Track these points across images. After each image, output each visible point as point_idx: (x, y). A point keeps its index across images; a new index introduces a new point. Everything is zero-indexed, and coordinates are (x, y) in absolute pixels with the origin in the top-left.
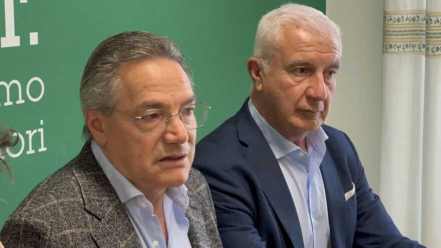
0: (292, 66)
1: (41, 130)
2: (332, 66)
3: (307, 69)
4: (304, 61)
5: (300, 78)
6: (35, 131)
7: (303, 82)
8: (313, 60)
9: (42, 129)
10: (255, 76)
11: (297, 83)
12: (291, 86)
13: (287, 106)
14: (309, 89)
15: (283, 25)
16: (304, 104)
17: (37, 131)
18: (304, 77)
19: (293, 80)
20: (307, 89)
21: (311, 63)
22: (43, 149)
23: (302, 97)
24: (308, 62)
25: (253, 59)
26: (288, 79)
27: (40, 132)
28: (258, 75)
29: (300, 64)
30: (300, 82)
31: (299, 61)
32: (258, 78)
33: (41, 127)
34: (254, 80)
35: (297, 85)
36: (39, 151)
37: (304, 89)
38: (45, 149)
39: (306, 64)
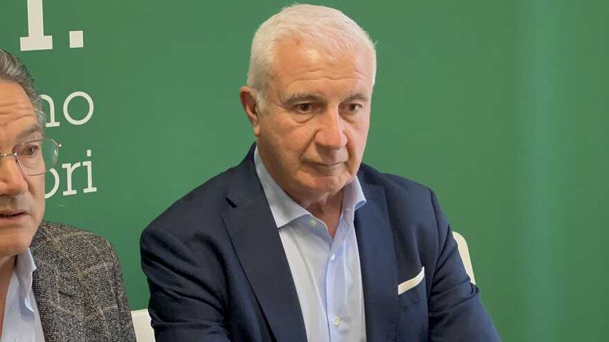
0: (291, 101)
1: (88, 164)
2: (353, 98)
3: (312, 104)
4: (307, 94)
5: (304, 117)
6: (78, 165)
7: (310, 121)
8: (319, 92)
9: (90, 162)
10: (251, 114)
11: (299, 124)
12: (291, 129)
13: (289, 157)
14: (318, 134)
15: (278, 40)
16: (313, 153)
17: (82, 164)
18: (310, 116)
19: (294, 119)
20: (317, 132)
21: (318, 95)
22: (90, 189)
23: (308, 145)
24: (313, 95)
25: (246, 89)
26: (288, 118)
27: (86, 167)
28: (254, 112)
29: (301, 98)
30: (304, 122)
31: (299, 95)
32: (254, 117)
33: (87, 159)
34: (251, 119)
35: (300, 126)
36: (84, 192)
37: (311, 133)
38: (95, 190)
39: (310, 97)
